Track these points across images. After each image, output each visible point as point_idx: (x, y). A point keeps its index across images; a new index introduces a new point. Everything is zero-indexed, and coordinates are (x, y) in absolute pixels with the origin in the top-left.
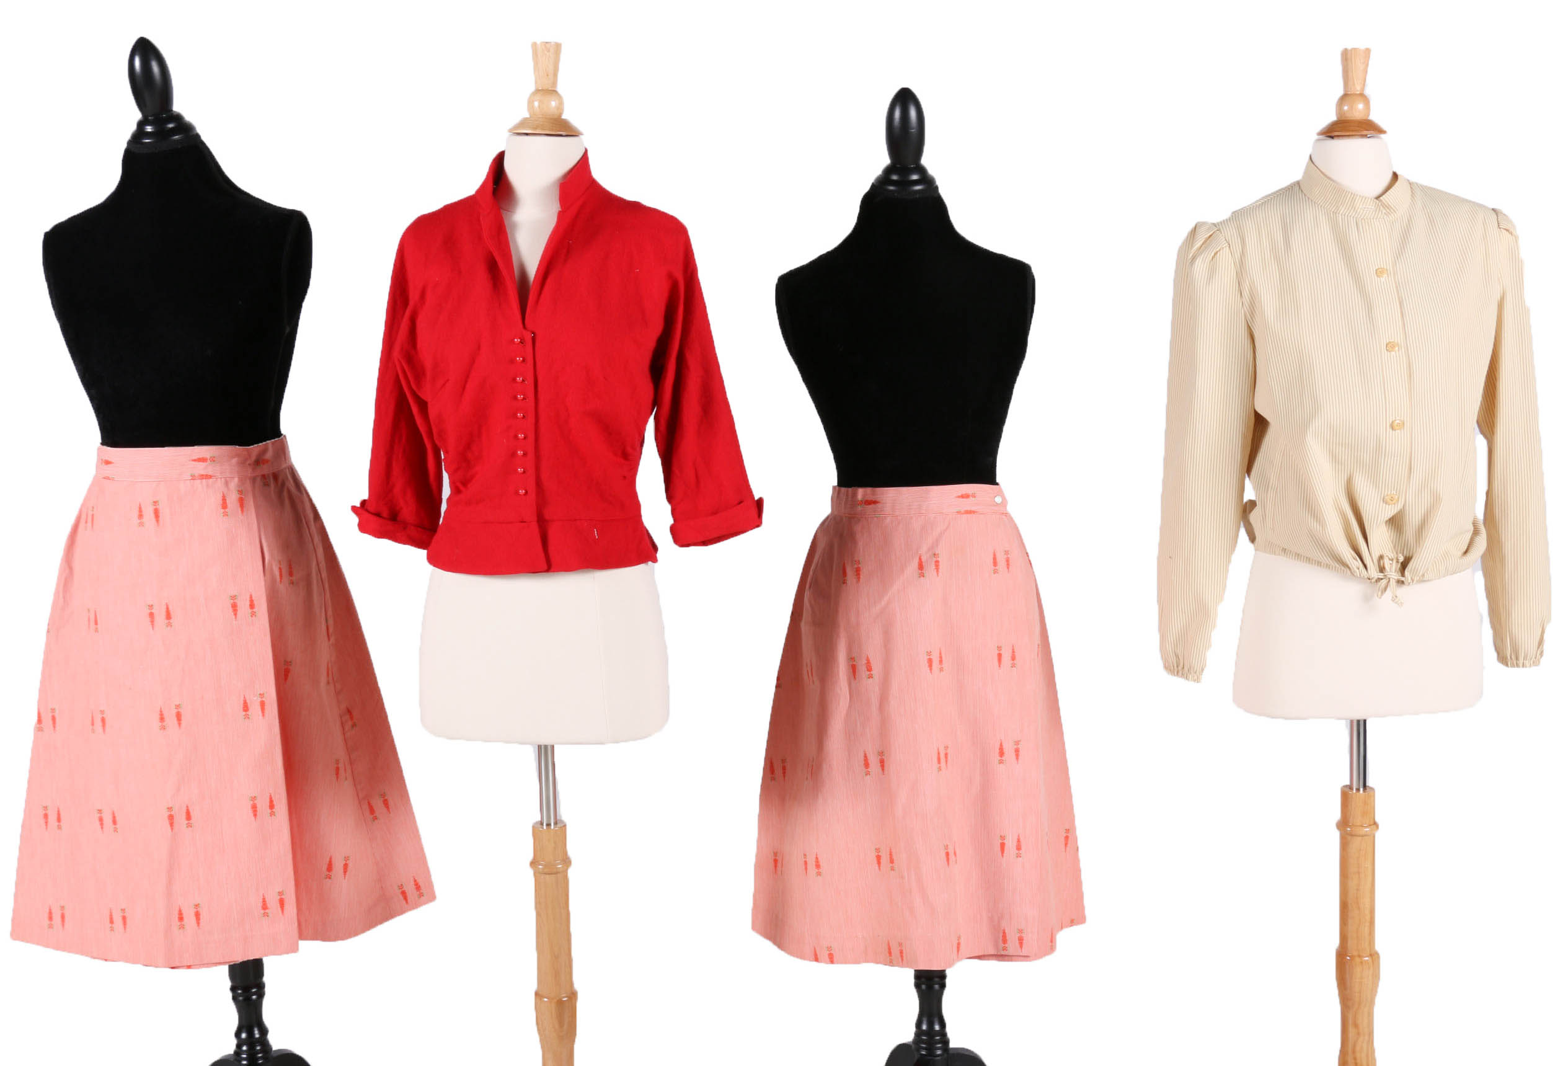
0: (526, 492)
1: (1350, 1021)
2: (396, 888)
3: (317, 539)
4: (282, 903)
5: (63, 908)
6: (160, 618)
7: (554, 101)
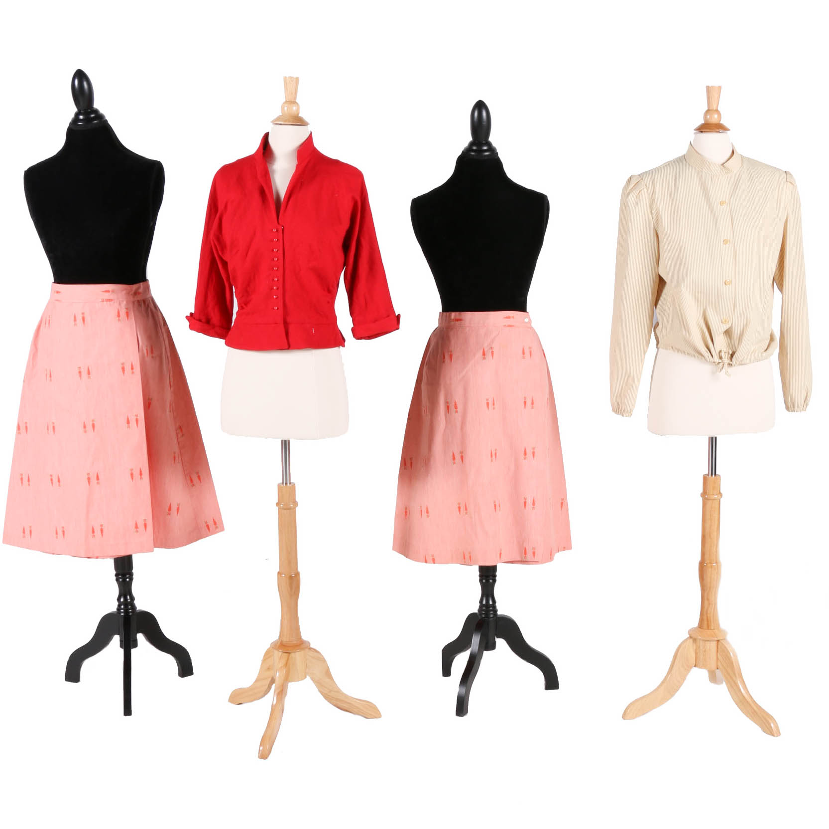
0: (278, 308)
1: (706, 598)
2: (204, 523)
3: (165, 336)
4: (145, 525)
5: (30, 527)
6: (84, 374)
7: (295, 106)
